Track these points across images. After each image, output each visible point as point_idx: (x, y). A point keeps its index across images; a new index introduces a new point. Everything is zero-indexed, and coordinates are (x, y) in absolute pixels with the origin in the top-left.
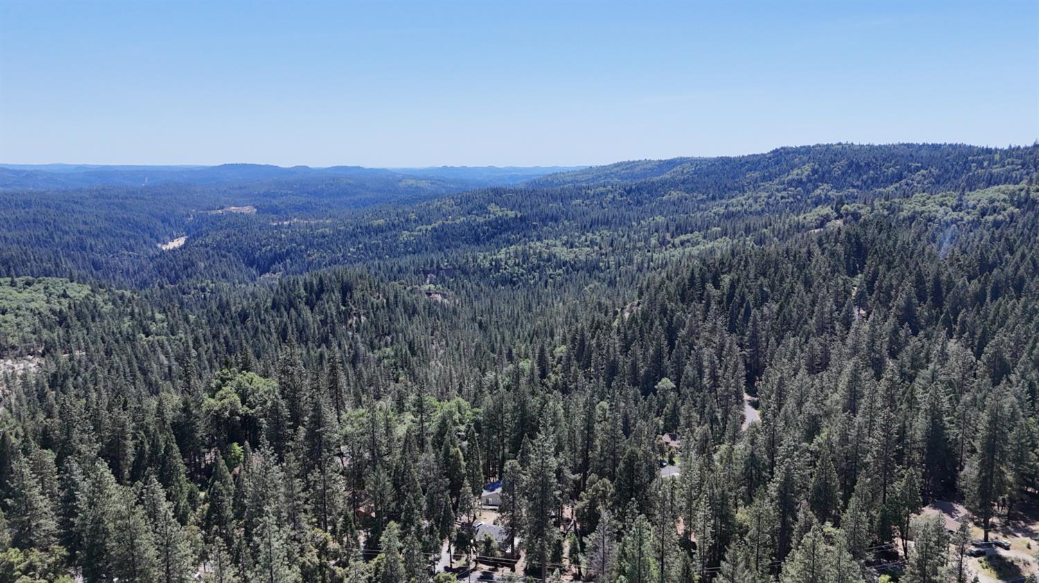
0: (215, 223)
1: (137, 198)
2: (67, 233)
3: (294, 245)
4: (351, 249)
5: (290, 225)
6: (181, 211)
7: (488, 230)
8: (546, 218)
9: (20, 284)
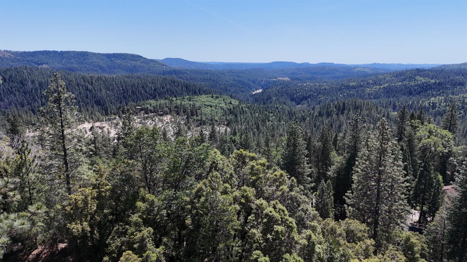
0: (275, 83)
1: (243, 73)
2: (221, 85)
3: (312, 93)
4: (341, 96)
5: (306, 85)
6: (260, 79)
7: (417, 89)
8: (455, 84)
9: (214, 97)
